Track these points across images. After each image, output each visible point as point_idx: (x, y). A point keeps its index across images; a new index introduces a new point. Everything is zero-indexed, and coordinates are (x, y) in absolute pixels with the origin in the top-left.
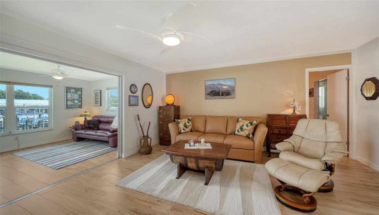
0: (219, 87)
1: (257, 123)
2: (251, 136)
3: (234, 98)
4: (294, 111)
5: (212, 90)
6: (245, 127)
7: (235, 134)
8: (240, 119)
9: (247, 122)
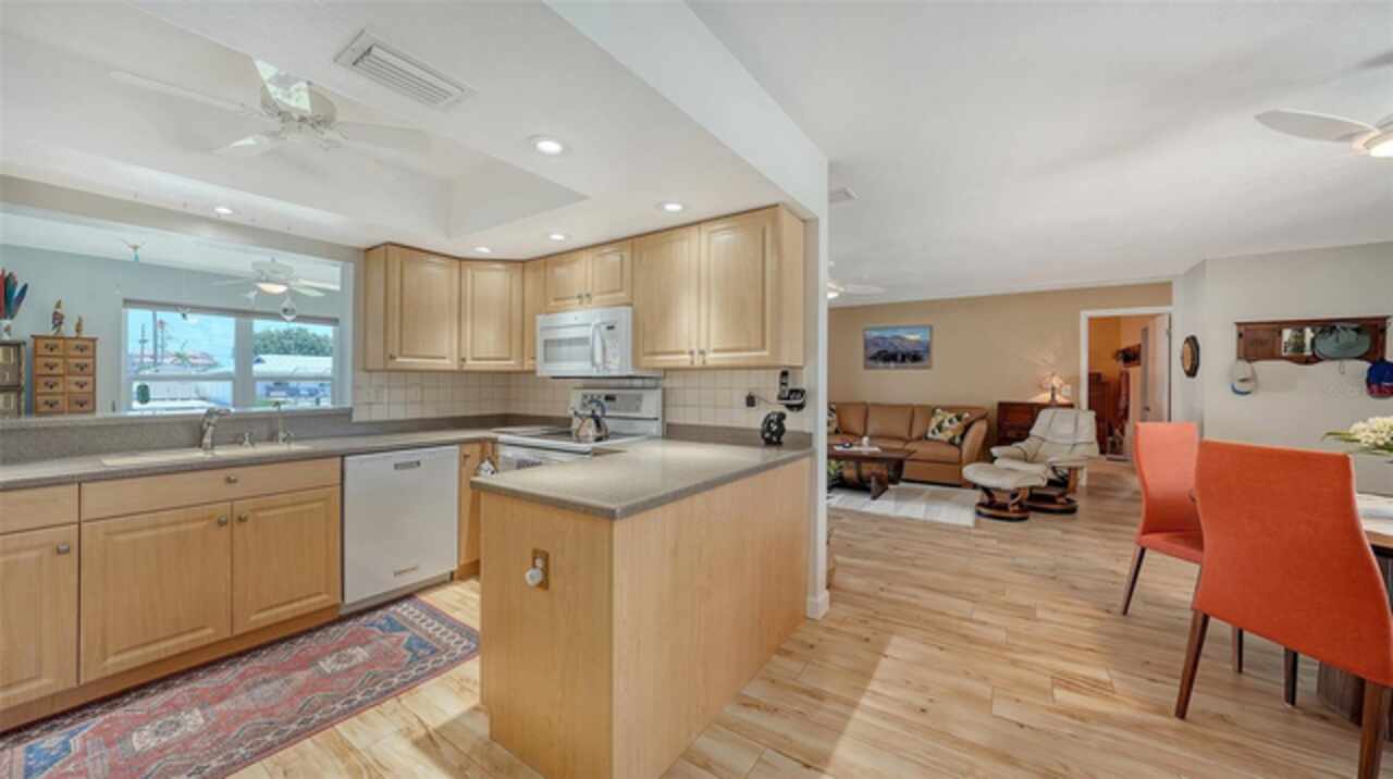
0: (897, 342)
1: (972, 419)
2: (957, 440)
3: (929, 367)
4: (1053, 396)
5: (882, 349)
6: (946, 424)
7: (927, 438)
8: (938, 411)
9: (952, 416)
